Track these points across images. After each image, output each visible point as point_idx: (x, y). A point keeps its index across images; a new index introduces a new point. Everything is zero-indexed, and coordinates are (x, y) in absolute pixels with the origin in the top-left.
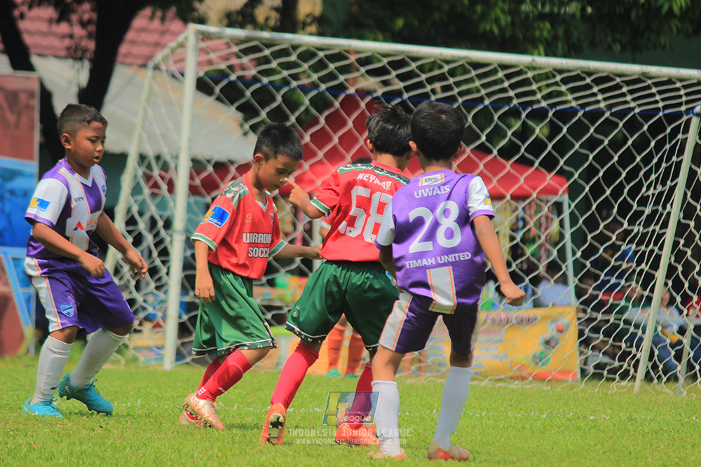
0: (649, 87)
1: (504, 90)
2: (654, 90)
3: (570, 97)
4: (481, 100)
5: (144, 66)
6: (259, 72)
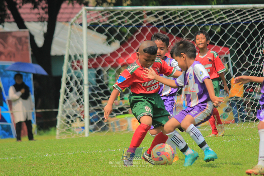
1: (202, 19)
3: (227, 19)
4: (193, 23)
5: (67, 22)
6: (110, 22)
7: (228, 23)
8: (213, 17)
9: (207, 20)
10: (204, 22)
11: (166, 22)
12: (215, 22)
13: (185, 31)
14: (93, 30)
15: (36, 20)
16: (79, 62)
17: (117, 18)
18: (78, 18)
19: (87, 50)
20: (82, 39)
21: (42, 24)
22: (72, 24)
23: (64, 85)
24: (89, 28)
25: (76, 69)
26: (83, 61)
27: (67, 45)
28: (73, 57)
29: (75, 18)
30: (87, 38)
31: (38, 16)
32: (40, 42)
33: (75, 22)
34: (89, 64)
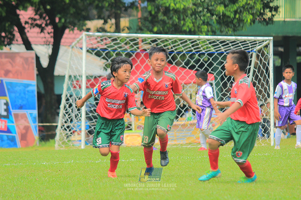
0: (238, 44)
1: (190, 48)
2: (240, 44)
3: (212, 48)
4: (183, 51)
5: (70, 46)
6: (107, 47)
7: (213, 52)
8: (200, 46)
9: (195, 49)
12: (201, 51)
14: (92, 53)
15: (43, 43)
16: (78, 81)
17: (114, 44)
18: (78, 42)
19: (85, 71)
20: (82, 61)
21: (48, 47)
22: (73, 48)
23: (63, 101)
24: (88, 51)
25: (75, 87)
26: (82, 80)
27: (68, 66)
28: (73, 77)
29: (76, 42)
30: (86, 60)
31: (44, 40)
32: (45, 63)
33: (75, 45)
34: (87, 84)
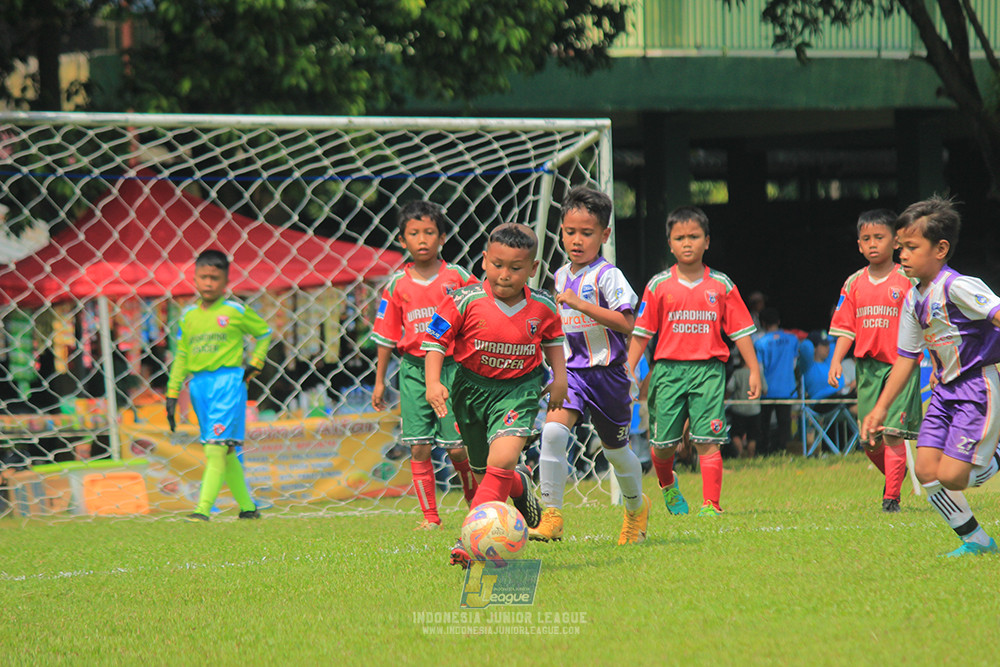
0: (489, 143)
1: (317, 159)
2: (496, 145)
3: (397, 162)
6: (16, 161)
7: (401, 174)
8: (353, 153)
9: (335, 164)
10: (324, 169)
11: (200, 166)
12: (358, 170)
13: (263, 195)
17: (40, 149)
